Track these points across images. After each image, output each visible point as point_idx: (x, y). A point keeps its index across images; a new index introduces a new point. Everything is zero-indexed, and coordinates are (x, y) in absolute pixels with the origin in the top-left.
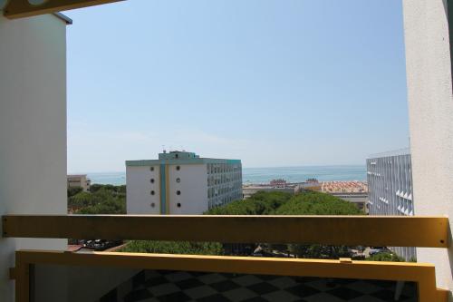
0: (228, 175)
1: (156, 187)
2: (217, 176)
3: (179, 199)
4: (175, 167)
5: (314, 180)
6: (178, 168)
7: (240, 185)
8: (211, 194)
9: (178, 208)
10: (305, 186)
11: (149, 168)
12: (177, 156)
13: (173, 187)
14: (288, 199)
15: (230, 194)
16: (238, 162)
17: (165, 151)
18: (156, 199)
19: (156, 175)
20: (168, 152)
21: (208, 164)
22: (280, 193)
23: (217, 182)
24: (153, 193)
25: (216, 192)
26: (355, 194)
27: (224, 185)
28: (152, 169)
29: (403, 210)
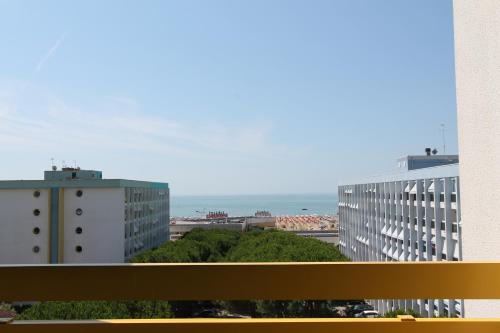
0: (151, 204)
1: (43, 222)
2: (138, 206)
3: (79, 240)
4: (75, 191)
5: (265, 213)
6: (79, 194)
7: (166, 218)
8: (128, 233)
9: (77, 254)
10: (254, 221)
11: (32, 192)
12: (74, 175)
13: (70, 222)
14: (238, 238)
15: (154, 231)
16: (165, 187)
17: (55, 168)
18: (42, 240)
19: (43, 203)
20: (59, 169)
21: (126, 188)
22: (225, 231)
23: (138, 214)
24: (37, 231)
25: (136, 230)
26: (316, 232)
27: (146, 219)
28: (37, 194)
29: (390, 253)
